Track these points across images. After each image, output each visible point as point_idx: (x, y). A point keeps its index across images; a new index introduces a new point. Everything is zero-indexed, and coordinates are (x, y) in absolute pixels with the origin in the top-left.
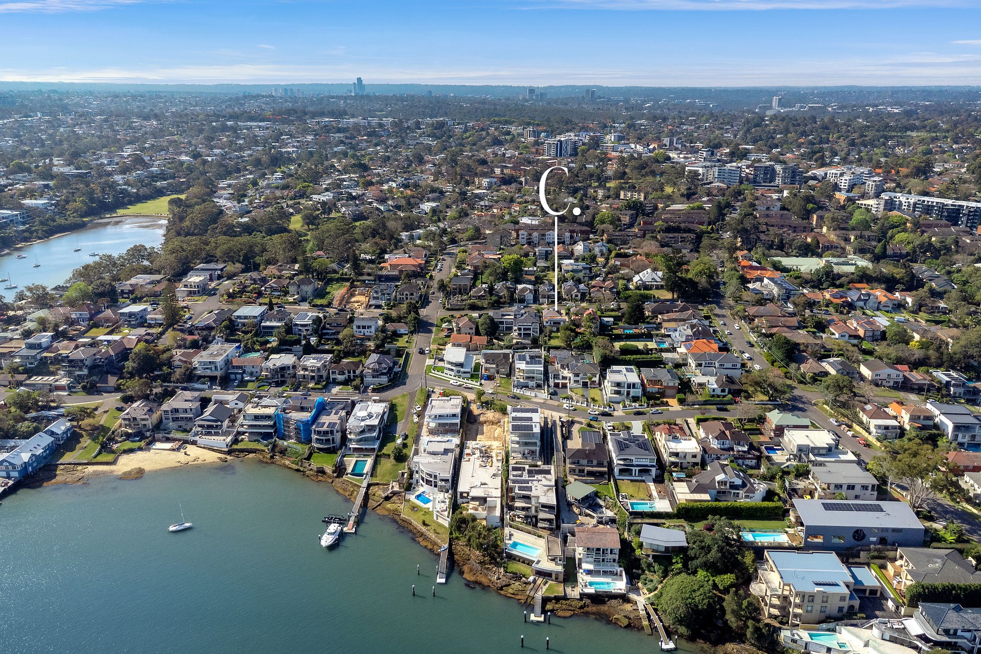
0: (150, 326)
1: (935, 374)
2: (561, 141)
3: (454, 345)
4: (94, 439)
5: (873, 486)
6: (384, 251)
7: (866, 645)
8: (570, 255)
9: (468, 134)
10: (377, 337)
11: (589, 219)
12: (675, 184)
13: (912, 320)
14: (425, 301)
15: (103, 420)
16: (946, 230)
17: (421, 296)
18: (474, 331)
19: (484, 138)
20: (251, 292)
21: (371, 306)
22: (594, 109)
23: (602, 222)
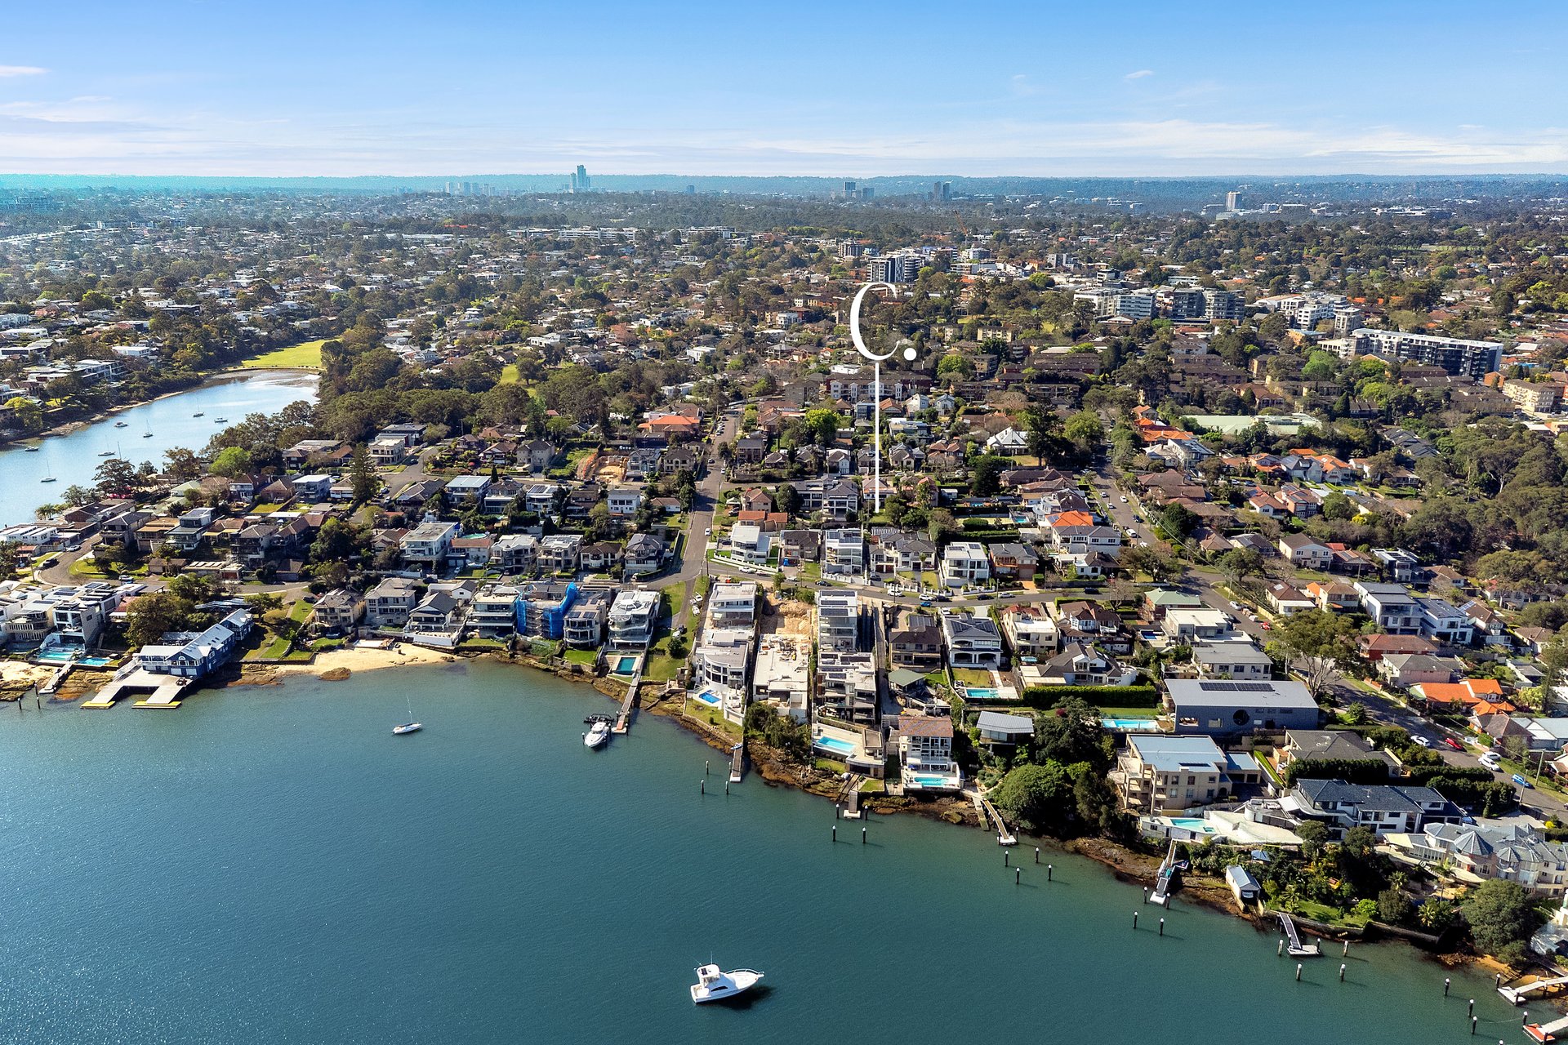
0: (335, 501)
1: (1377, 553)
2: (893, 260)
3: (743, 523)
4: (283, 635)
5: (1266, 667)
6: (641, 409)
7: (1235, 828)
8: (902, 413)
9: (753, 251)
10: (640, 515)
11: (930, 365)
12: (1057, 319)
13: (1366, 494)
14: (702, 472)
15: (290, 613)
16: (1439, 379)
17: (696, 466)
18: (769, 507)
19: (778, 257)
20: (465, 460)
21: (628, 478)
22: (946, 213)
23: (949, 370)
